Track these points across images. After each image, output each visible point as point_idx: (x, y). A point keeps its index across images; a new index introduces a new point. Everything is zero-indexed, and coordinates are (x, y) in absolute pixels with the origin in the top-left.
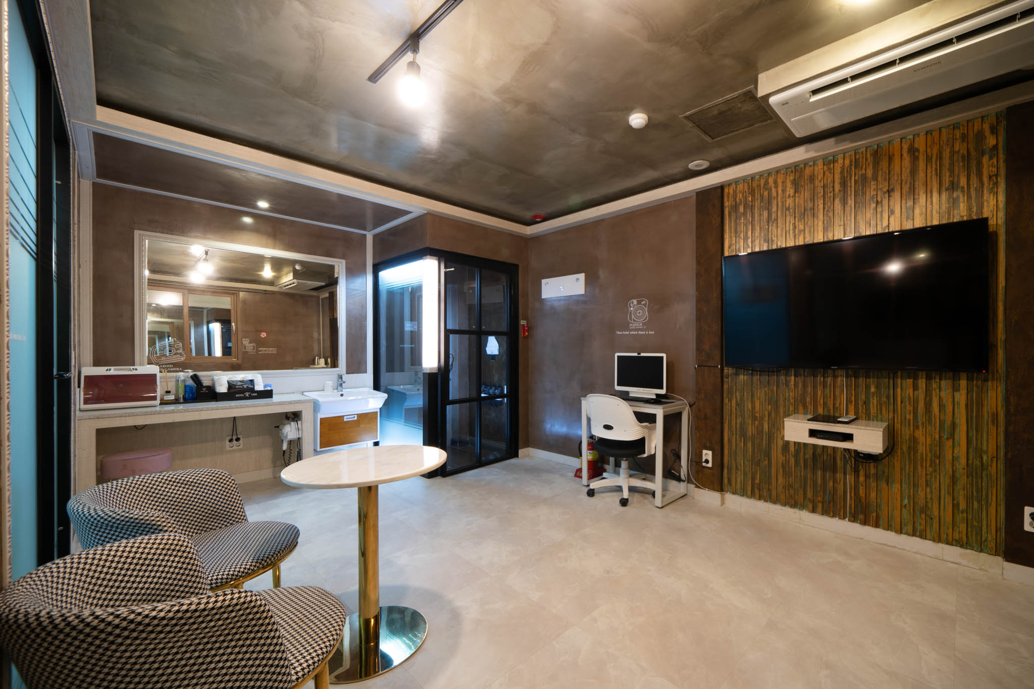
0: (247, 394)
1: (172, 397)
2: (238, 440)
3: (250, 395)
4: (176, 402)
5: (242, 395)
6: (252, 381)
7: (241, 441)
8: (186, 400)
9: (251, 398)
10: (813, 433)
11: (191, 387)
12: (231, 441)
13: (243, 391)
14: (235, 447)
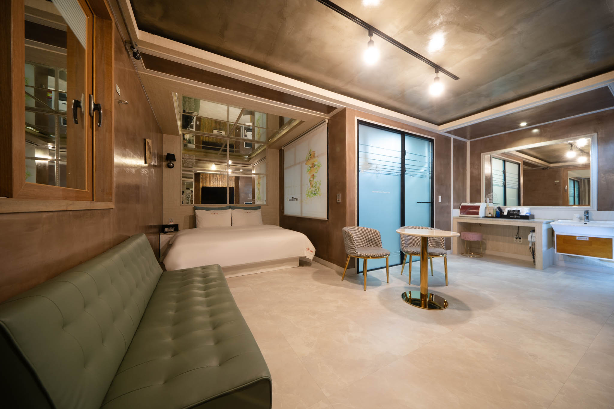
0: (515, 216)
1: (490, 215)
2: (520, 238)
3: (516, 217)
4: (492, 217)
5: (513, 217)
6: (519, 211)
7: (522, 240)
8: (497, 217)
9: (517, 218)
10: (221, 132)
11: (498, 212)
12: (517, 238)
13: (513, 215)
14: (518, 242)
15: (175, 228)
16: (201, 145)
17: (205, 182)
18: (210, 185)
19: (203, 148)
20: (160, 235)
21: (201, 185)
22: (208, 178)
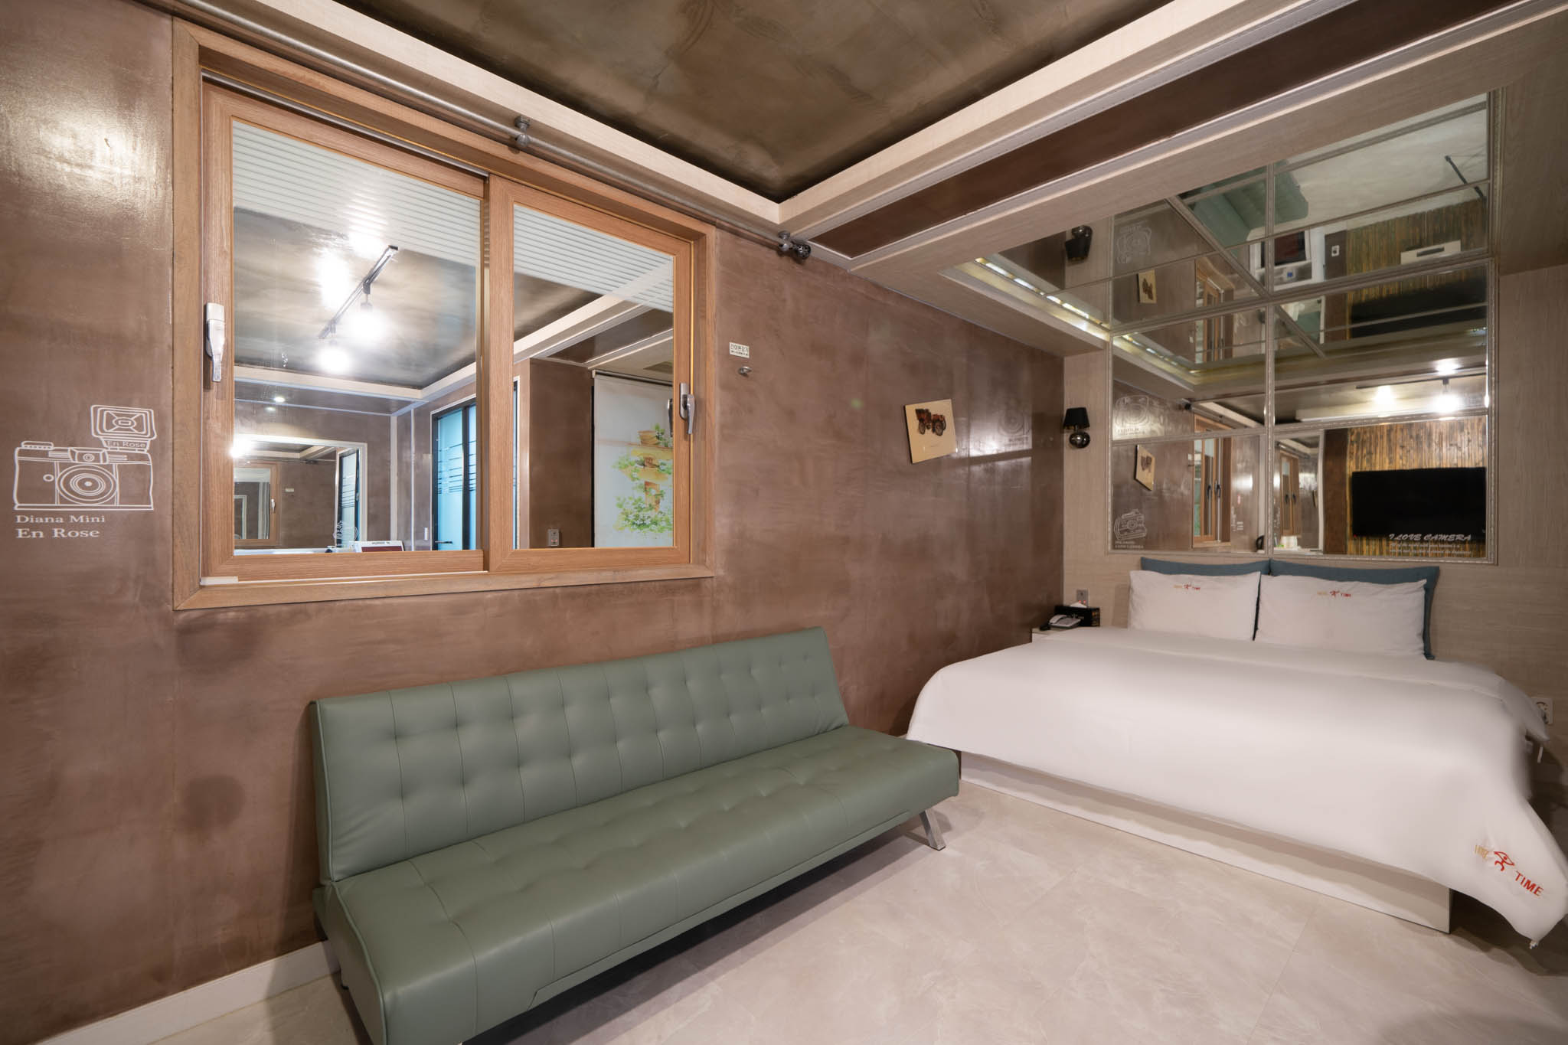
15: (1083, 618)
16: (1348, 326)
17: (1370, 453)
18: (1390, 462)
19: (1356, 333)
20: (1031, 633)
21: (1351, 467)
22: (1382, 437)
